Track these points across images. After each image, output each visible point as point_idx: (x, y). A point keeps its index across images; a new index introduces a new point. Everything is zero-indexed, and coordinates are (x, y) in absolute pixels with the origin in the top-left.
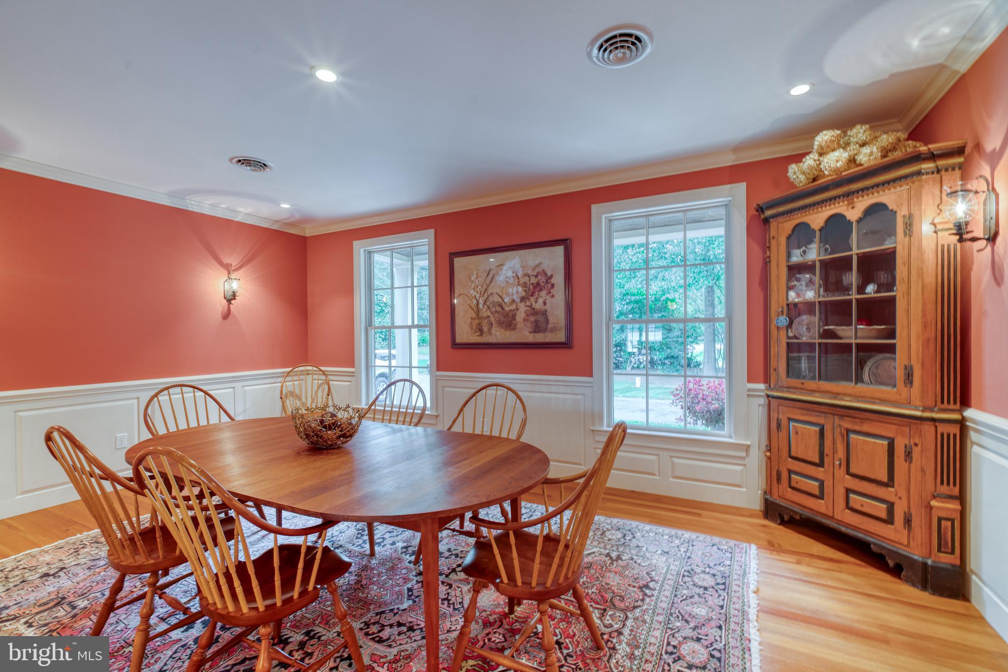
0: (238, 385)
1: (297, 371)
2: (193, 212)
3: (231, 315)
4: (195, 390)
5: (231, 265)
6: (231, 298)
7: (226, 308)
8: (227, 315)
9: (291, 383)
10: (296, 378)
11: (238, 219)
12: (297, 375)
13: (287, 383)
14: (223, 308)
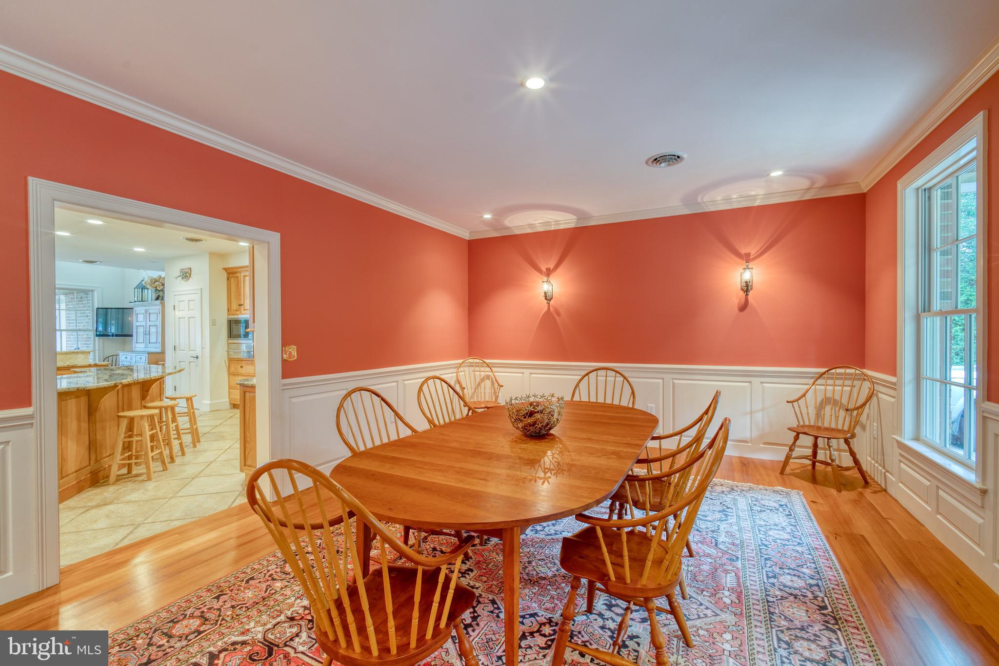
0: (756, 381)
1: (833, 374)
2: (711, 212)
3: (748, 306)
4: (617, 374)
5: (750, 254)
6: (747, 288)
7: (743, 300)
8: (744, 307)
9: (823, 387)
10: (830, 382)
11: (758, 203)
12: (832, 378)
13: (818, 387)
14: (740, 300)
